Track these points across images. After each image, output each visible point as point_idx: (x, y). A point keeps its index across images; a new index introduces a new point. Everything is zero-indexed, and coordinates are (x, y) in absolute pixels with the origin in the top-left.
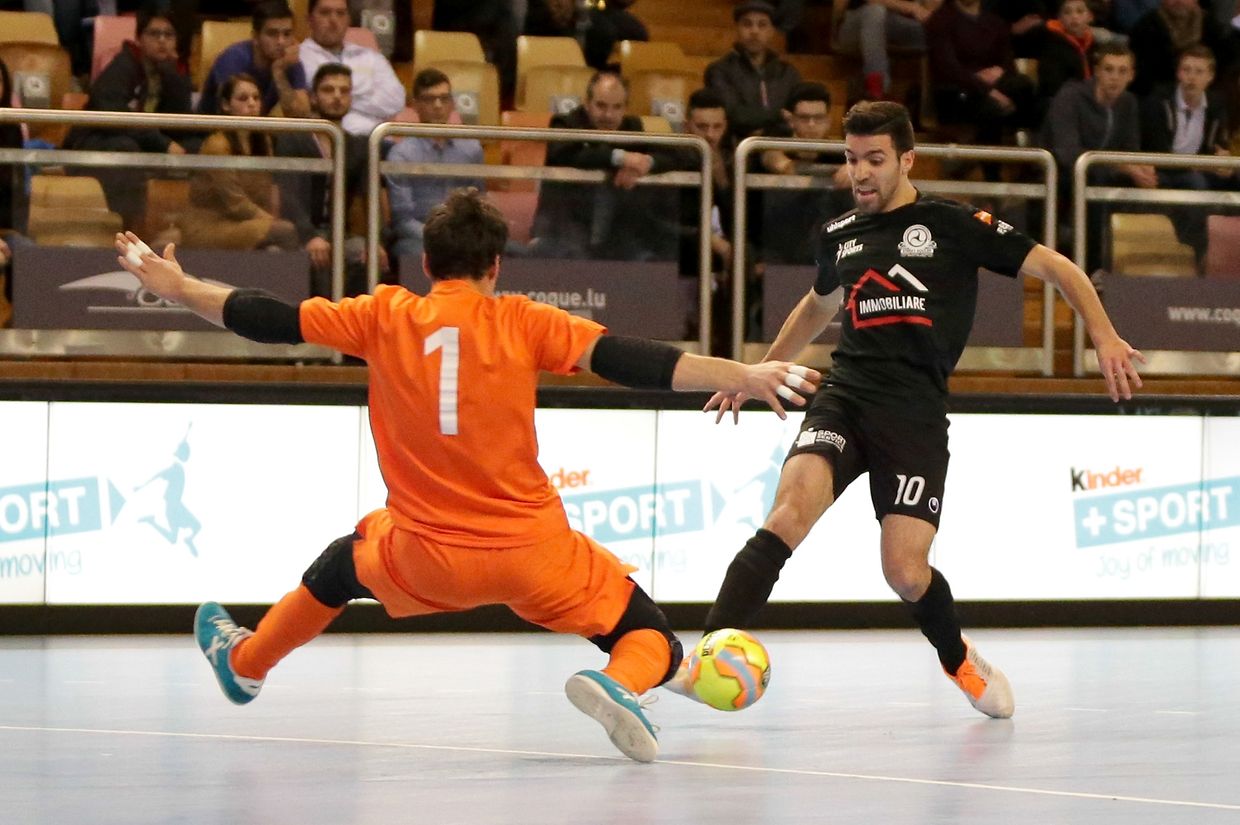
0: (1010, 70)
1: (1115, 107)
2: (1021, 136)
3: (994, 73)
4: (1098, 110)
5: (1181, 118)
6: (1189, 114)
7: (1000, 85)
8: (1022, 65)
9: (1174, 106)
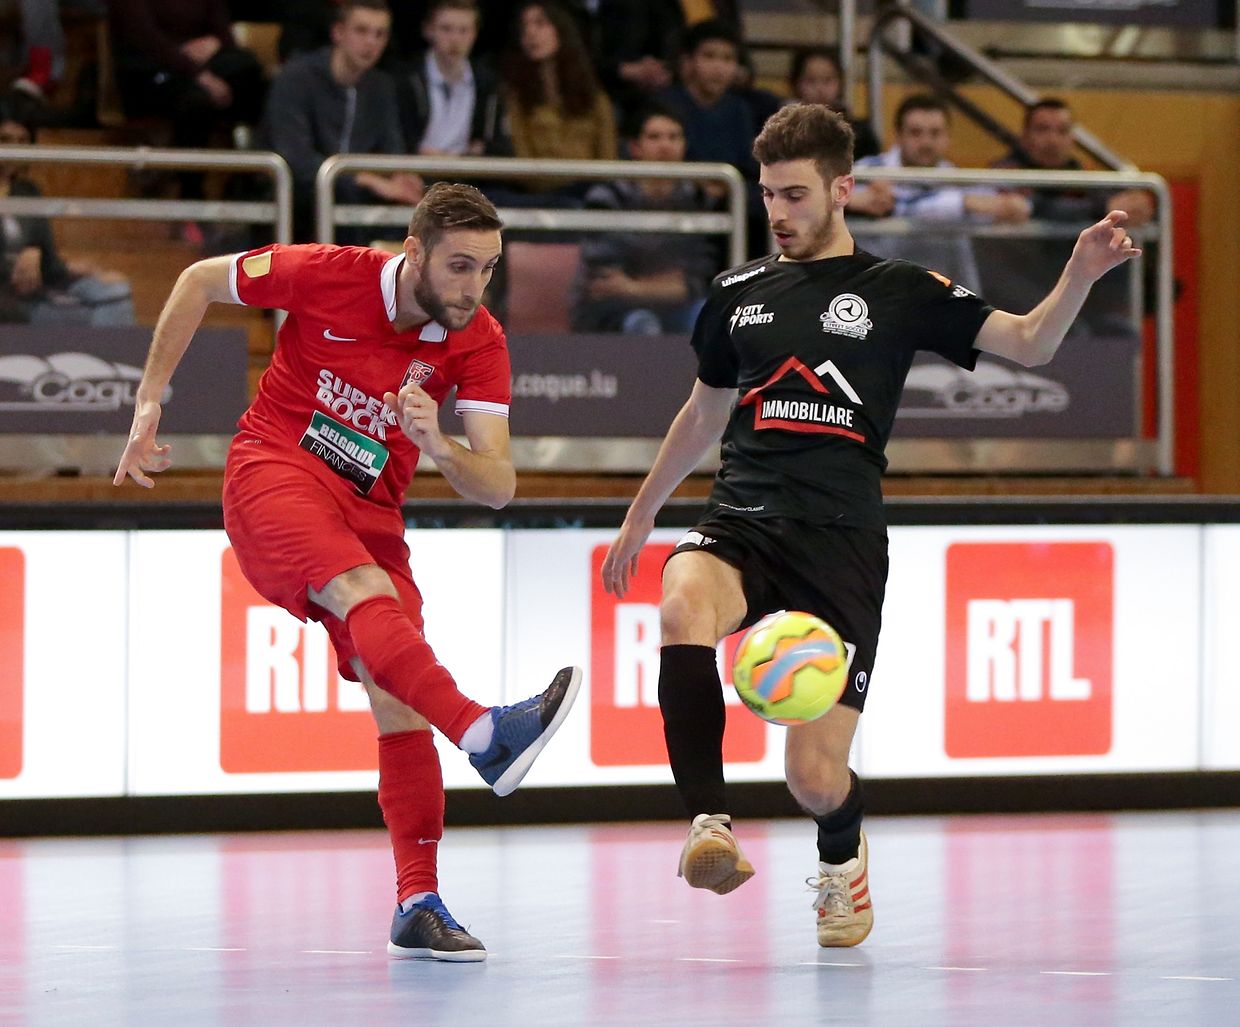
0: (227, 41)
1: (359, 87)
2: (241, 134)
3: (204, 48)
4: (335, 91)
5: (436, 97)
6: (447, 91)
7: (215, 65)
8: (242, 32)
9: (424, 81)
